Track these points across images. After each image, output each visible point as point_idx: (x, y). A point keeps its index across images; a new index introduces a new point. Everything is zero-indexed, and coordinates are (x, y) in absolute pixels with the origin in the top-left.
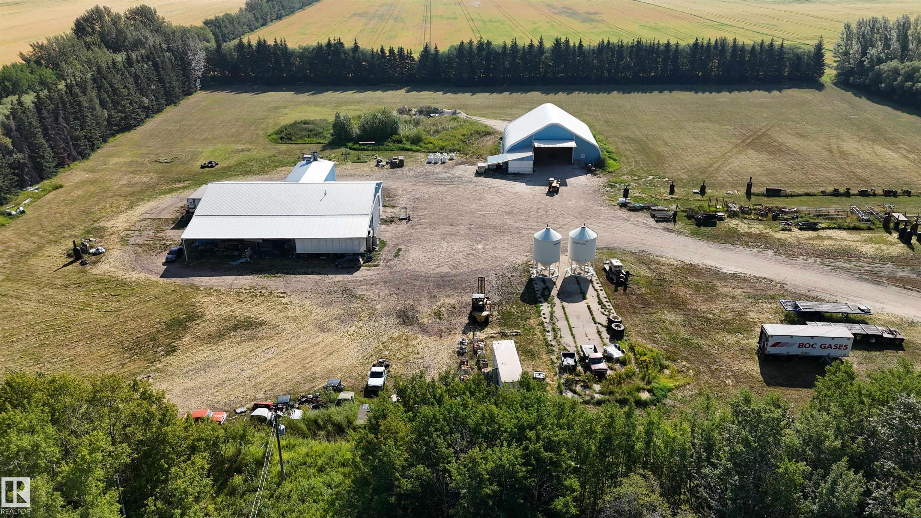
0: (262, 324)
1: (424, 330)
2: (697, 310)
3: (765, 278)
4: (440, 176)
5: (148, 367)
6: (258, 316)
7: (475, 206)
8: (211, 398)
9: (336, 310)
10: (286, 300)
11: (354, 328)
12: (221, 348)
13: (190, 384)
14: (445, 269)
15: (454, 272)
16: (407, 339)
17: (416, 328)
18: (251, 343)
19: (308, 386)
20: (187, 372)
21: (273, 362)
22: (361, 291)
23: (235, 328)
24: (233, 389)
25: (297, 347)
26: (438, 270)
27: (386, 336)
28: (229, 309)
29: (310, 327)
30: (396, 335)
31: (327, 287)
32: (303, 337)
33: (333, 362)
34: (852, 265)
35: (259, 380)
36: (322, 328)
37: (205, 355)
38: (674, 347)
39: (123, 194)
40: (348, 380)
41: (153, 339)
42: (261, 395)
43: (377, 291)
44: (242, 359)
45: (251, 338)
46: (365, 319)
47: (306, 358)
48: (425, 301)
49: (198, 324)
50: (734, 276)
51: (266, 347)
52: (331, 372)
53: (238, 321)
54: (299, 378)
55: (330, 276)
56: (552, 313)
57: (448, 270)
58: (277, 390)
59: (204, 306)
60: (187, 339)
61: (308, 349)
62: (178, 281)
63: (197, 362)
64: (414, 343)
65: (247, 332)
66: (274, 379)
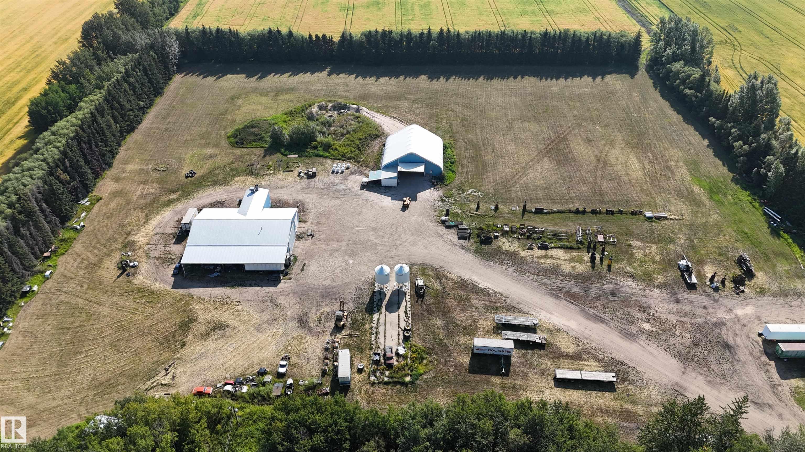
0: (227, 326)
1: (310, 331)
2: (454, 317)
3: (499, 293)
4: (338, 188)
5: (173, 356)
6: (226, 320)
7: (354, 222)
8: (205, 377)
9: (266, 316)
10: (239, 308)
11: (275, 330)
12: (208, 343)
13: (194, 368)
14: (328, 282)
15: (334, 284)
16: (301, 339)
17: (307, 330)
18: (222, 340)
19: (251, 370)
20: (192, 360)
21: (234, 354)
22: (280, 300)
23: (214, 329)
24: (215, 372)
25: (246, 343)
26: (324, 283)
27: (290, 336)
28: (210, 314)
29: (252, 329)
30: (296, 335)
31: (262, 297)
32: (249, 336)
33: (264, 355)
34: (552, 283)
35: (228, 365)
36: (259, 330)
37: (200, 348)
38: (433, 345)
39: (141, 206)
40: (270, 366)
41: (174, 336)
42: (228, 376)
43: (289, 300)
44: (219, 351)
45: (223, 336)
46: (281, 323)
47: (249, 352)
48: (314, 309)
49: (195, 326)
50: (484, 290)
51: (230, 343)
52: (262, 361)
53: (216, 323)
54: (246, 365)
55: (264, 288)
56: (379, 319)
57: (330, 283)
58: (236, 373)
59: (197, 311)
60: (190, 337)
61: (251, 344)
62: (181, 291)
63: (197, 353)
64: (304, 341)
65: (220, 332)
66: (234, 366)
